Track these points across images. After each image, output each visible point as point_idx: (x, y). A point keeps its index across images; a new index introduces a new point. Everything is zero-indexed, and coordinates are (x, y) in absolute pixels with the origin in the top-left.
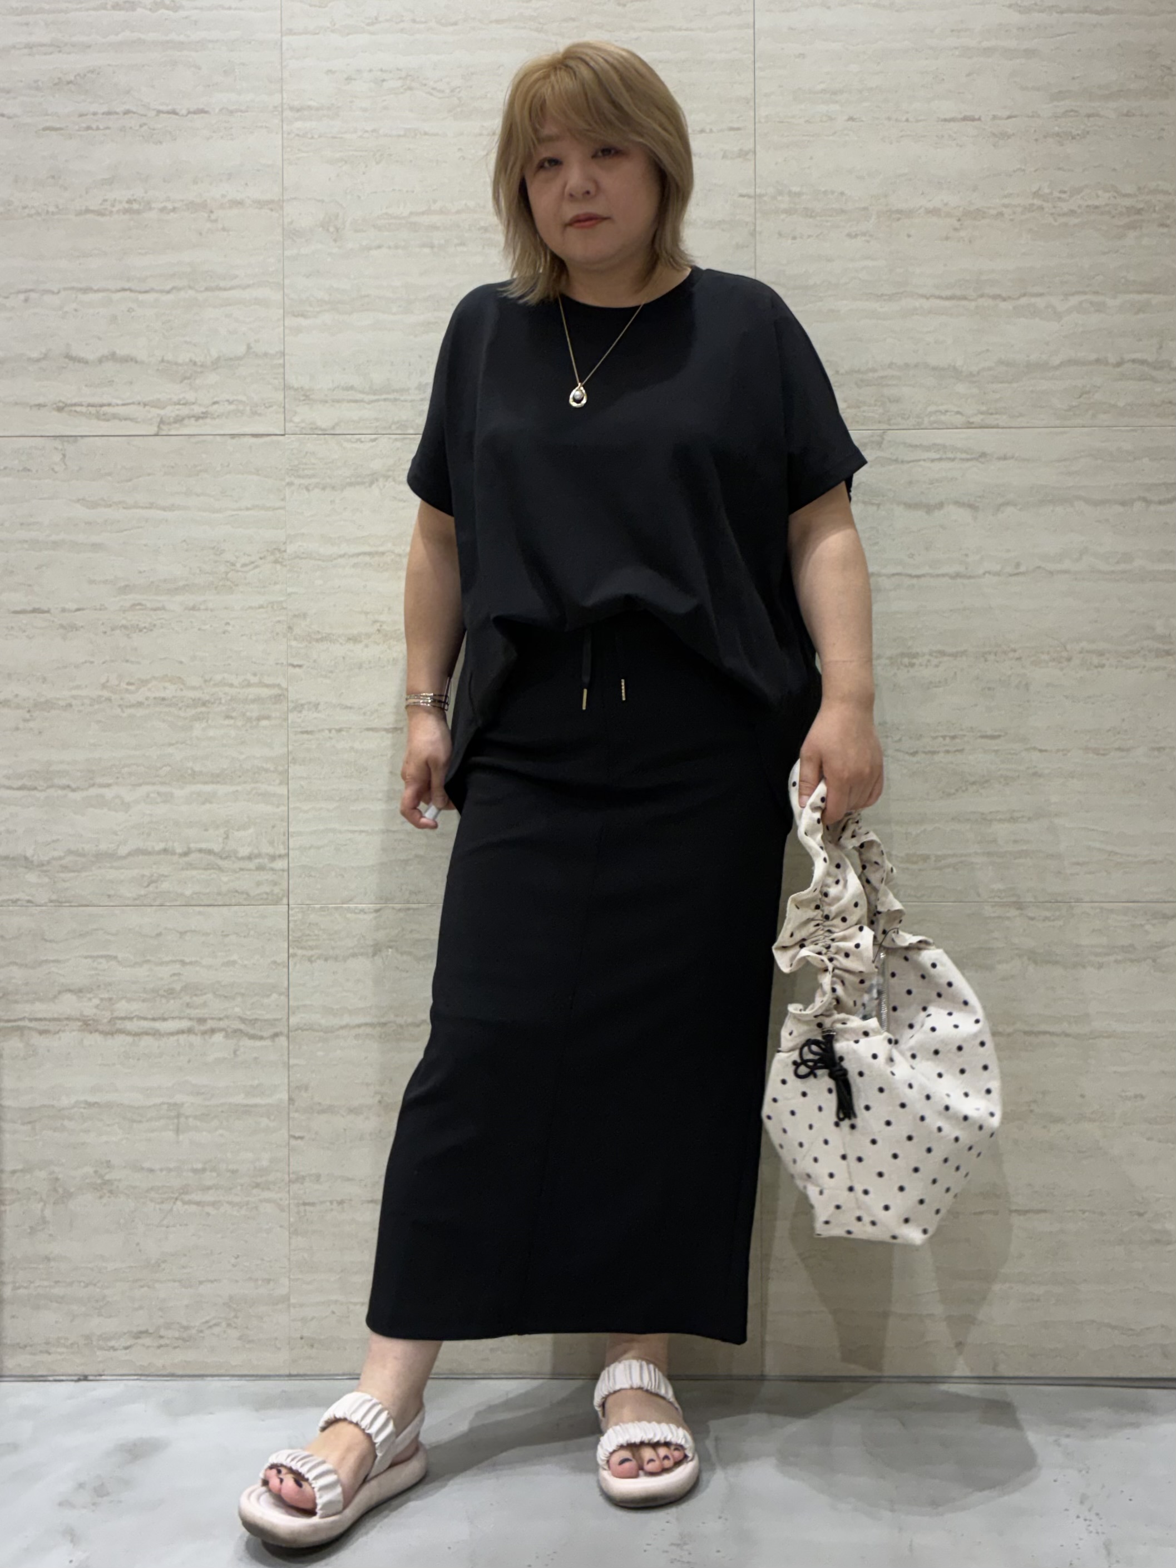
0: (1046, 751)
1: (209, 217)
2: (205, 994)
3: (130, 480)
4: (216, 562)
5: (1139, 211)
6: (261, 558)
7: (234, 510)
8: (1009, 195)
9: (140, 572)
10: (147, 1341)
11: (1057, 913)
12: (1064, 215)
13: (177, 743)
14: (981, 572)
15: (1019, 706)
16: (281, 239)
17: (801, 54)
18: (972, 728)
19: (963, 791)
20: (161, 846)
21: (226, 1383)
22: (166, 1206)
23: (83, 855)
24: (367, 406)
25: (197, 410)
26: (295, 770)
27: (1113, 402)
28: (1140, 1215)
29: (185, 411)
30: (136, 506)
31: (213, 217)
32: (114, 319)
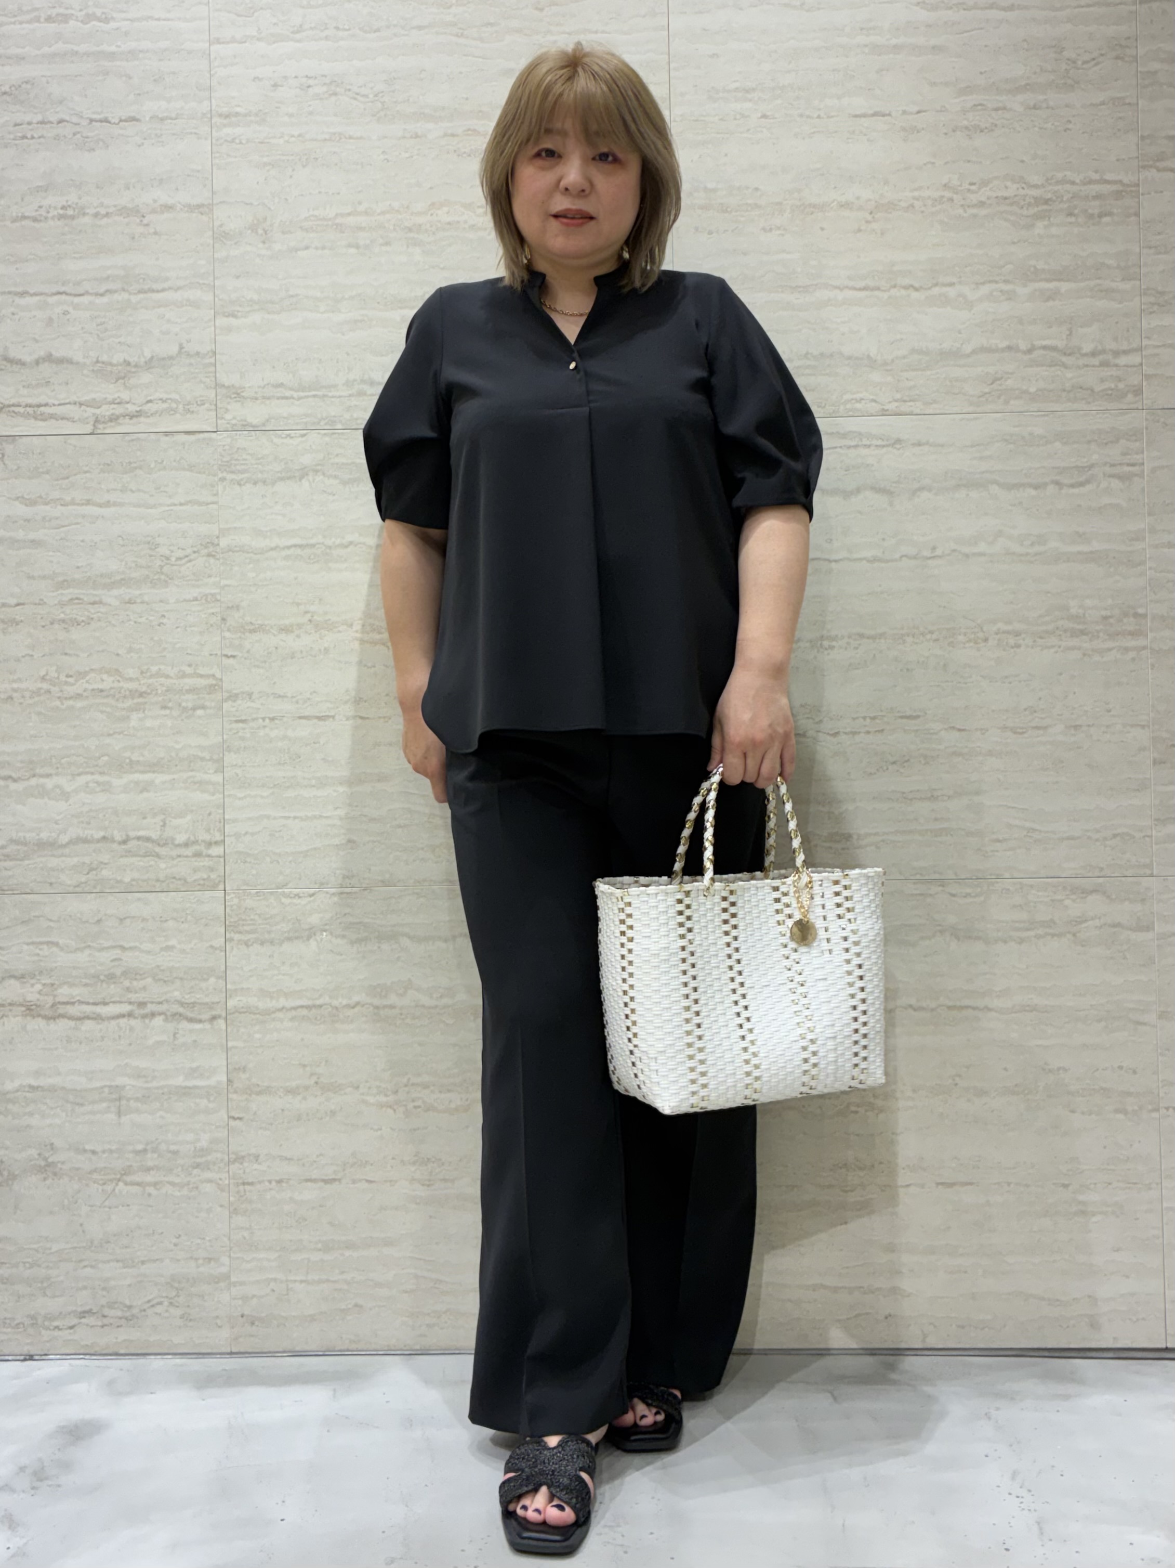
0: (963, 730)
1: (141, 221)
2: (145, 978)
3: (68, 478)
4: (151, 556)
5: (1046, 202)
6: (194, 552)
7: (168, 506)
8: (920, 188)
9: (78, 567)
10: (90, 1320)
11: (979, 890)
12: (974, 206)
13: (115, 733)
14: (897, 556)
15: (938, 686)
16: (212, 242)
17: (714, 54)
18: (892, 709)
19: (884, 771)
20: (102, 834)
21: (169, 1361)
22: (109, 1188)
23: (25, 844)
24: (297, 403)
25: (131, 408)
26: (229, 758)
27: (1024, 388)
28: (1066, 1186)
29: (119, 410)
30: (74, 504)
31: (145, 221)
32: (50, 321)
